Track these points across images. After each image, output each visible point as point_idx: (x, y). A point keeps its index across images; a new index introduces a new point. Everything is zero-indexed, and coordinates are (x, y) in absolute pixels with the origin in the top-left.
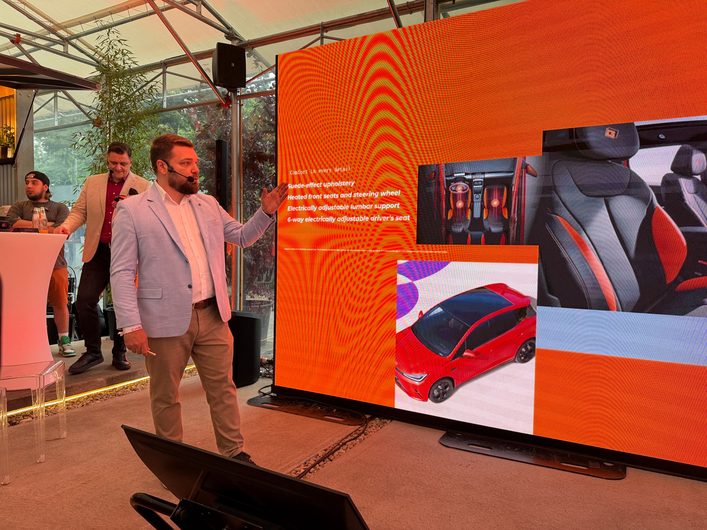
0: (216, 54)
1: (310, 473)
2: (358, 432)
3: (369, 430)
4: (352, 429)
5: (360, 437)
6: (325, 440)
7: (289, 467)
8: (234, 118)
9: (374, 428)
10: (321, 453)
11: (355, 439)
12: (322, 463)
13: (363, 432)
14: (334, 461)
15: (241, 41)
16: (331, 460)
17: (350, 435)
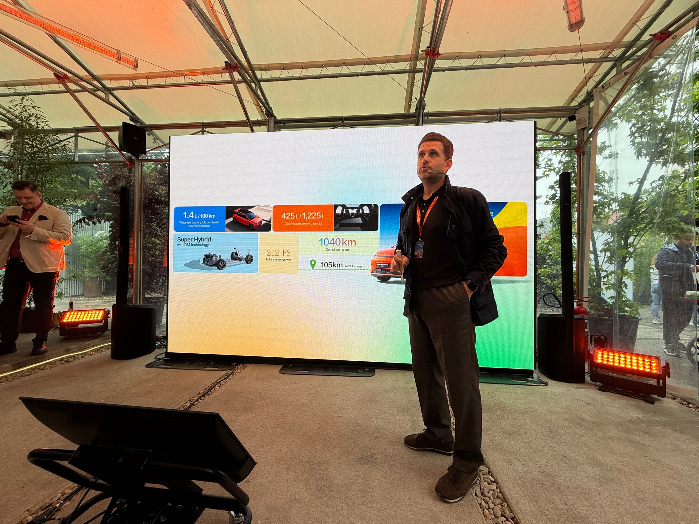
0: (121, 130)
1: (194, 405)
2: (228, 374)
3: (235, 372)
4: (224, 373)
5: (230, 377)
6: (205, 383)
7: (178, 404)
8: (136, 174)
9: (239, 370)
10: (202, 392)
11: (227, 378)
12: (203, 397)
13: (232, 374)
14: (212, 395)
15: (142, 123)
16: (209, 395)
17: (223, 377)
